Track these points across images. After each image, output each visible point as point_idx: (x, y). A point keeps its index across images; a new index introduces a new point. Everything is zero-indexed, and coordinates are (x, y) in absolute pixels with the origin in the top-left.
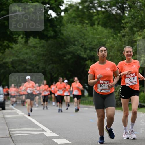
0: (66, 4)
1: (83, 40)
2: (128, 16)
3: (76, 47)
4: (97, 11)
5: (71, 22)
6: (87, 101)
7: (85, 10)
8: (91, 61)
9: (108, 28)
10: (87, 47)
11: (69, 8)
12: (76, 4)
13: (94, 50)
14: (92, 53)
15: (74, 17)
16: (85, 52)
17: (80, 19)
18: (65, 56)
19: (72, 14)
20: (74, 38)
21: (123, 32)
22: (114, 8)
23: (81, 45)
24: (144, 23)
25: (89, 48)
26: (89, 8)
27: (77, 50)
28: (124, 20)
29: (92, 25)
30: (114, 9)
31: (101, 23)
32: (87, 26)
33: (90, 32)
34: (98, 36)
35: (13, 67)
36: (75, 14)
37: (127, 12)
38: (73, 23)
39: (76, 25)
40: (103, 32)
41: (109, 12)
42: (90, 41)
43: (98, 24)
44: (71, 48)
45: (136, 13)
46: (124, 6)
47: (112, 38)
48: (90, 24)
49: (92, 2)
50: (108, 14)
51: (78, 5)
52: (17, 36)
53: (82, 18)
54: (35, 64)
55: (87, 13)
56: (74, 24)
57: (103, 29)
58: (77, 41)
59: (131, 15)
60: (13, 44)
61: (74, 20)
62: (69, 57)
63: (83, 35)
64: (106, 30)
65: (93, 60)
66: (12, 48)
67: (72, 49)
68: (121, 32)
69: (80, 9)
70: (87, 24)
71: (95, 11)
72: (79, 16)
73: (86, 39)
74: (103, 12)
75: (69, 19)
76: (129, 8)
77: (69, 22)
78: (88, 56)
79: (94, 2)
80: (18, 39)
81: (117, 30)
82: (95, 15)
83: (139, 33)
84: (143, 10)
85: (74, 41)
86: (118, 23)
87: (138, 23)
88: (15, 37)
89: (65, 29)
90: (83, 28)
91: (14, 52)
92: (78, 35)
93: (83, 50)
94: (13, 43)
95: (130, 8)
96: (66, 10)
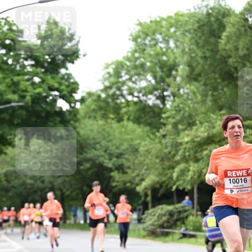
0: (83, 92)
1: (108, 142)
2: (170, 109)
3: (97, 153)
4: (127, 101)
5: (90, 117)
6: (113, 229)
7: (110, 100)
8: (119, 172)
9: (142, 125)
10: (112, 152)
11: (87, 96)
12: (97, 92)
13: (123, 156)
14: (120, 161)
15: (94, 110)
16: (110, 159)
17: (103, 112)
18: (82, 165)
19: (91, 105)
20: (94, 139)
21: (164, 131)
22: (150, 96)
23: (104, 149)
24: (193, 118)
25: (115, 155)
26: (115, 97)
27: (99, 157)
28: (164, 113)
29: (120, 120)
30: (150, 99)
31: (131, 118)
32: (113, 122)
33: (117, 132)
34: (128, 137)
35: (7, 181)
36: (96, 106)
37: (170, 103)
38: (92, 118)
39: (97, 121)
40: (134, 131)
41: (144, 103)
42: (118, 144)
43: (128, 119)
44: (90, 153)
45: (182, 103)
46: (165, 93)
47: (148, 139)
48: (116, 120)
49: (119, 89)
50: (142, 105)
51: (99, 93)
52: (13, 137)
53: (106, 111)
54: (38, 177)
55: (112, 104)
56: (94, 120)
57: (136, 126)
58: (99, 143)
59: (175, 107)
60: (7, 149)
61: (93, 114)
62: (88, 165)
63: (106, 135)
64: (139, 127)
65: (121, 171)
66: (5, 154)
67: (92, 155)
68: (161, 130)
69: (102, 99)
70: (113, 119)
71: (123, 100)
72: (101, 109)
73: (111, 141)
74: (136, 103)
75: (86, 113)
76: (172, 98)
77: (88, 117)
78: (114, 165)
79: (122, 88)
80: (14, 141)
81: (155, 127)
82: (124, 107)
83: (187, 132)
84: (191, 99)
85: (95, 144)
86: (157, 119)
87: (185, 117)
88: (10, 139)
89: (83, 126)
90: (107, 125)
91: (8, 159)
92: (100, 135)
93: (107, 157)
94: (8, 147)
95: (174, 97)
96: (83, 100)
